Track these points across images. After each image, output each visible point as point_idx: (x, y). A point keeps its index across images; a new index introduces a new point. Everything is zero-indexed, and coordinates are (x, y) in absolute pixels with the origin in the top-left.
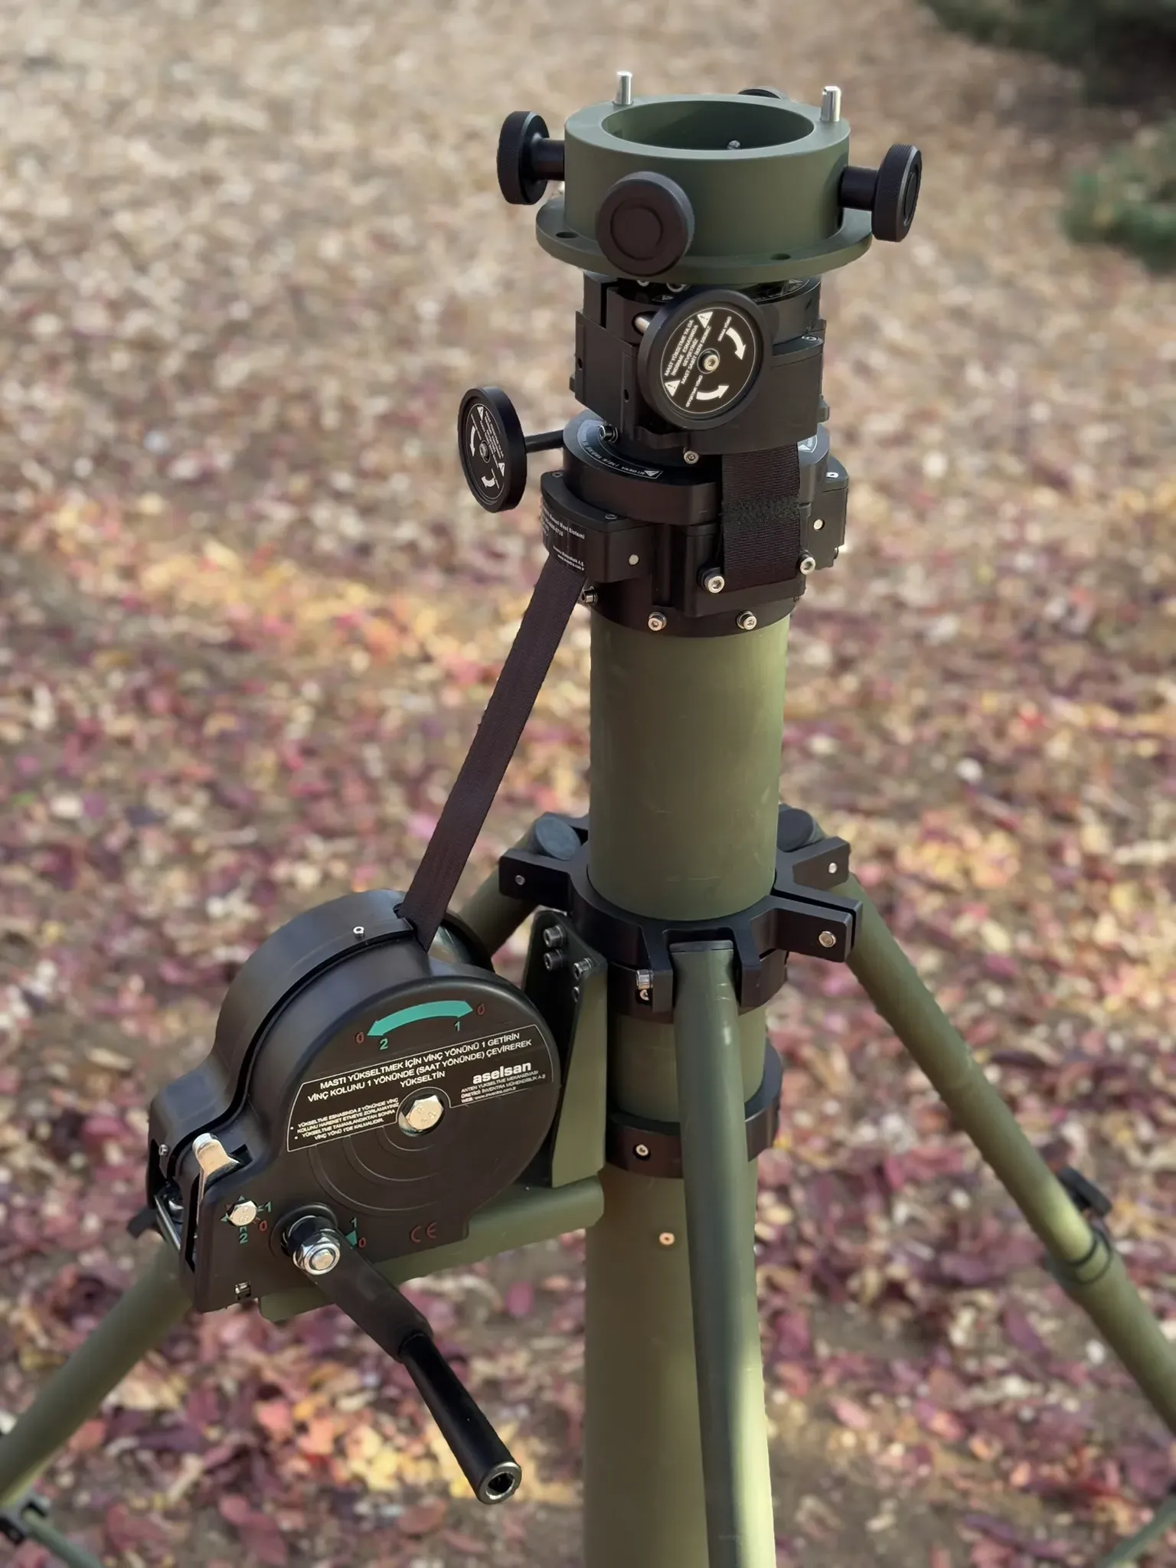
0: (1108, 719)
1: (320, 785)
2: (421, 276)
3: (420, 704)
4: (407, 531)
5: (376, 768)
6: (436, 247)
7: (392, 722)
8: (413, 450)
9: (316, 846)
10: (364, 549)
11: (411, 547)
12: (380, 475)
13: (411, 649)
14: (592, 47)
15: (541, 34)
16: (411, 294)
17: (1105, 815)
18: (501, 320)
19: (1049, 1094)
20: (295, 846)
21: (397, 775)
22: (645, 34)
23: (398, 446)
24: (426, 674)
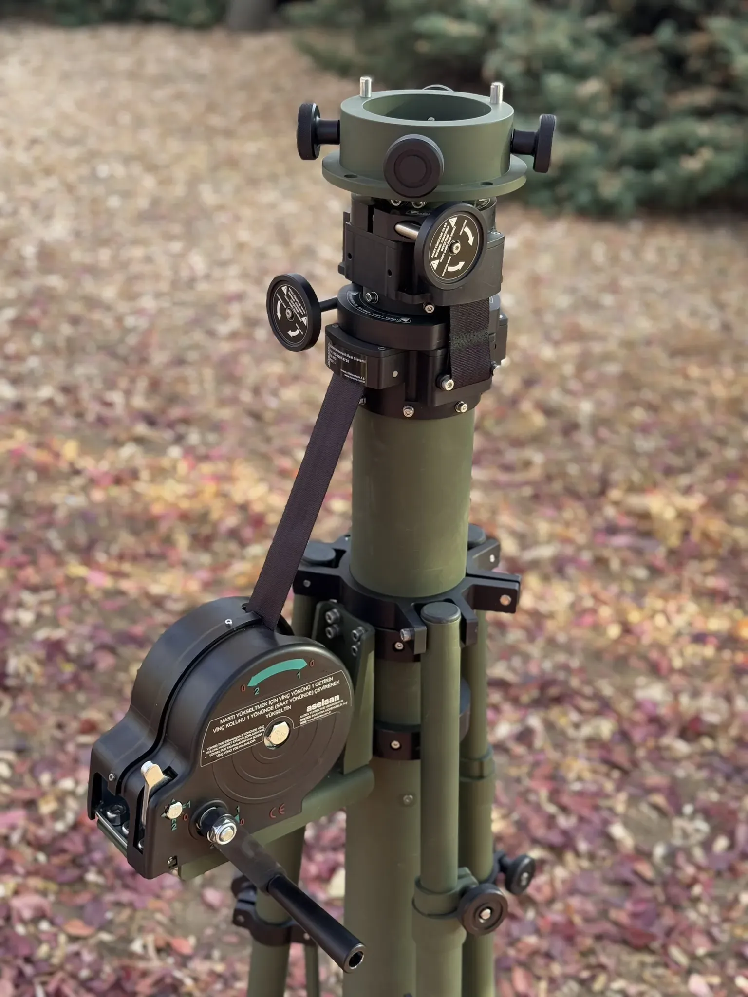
0: (503, 477)
1: (22, 558)
2: (19, 230)
3: (78, 501)
4: (46, 392)
5: (58, 544)
6: (25, 212)
7: (61, 514)
8: (37, 341)
9: (28, 597)
10: (19, 406)
11: (50, 402)
12: (19, 358)
13: (64, 466)
14: (100, 85)
15: (65, 77)
16: (15, 242)
17: (514, 533)
18: (78, 256)
19: (516, 701)
20: (13, 599)
21: (72, 547)
22: (133, 75)
23: (28, 339)
24: (78, 482)
